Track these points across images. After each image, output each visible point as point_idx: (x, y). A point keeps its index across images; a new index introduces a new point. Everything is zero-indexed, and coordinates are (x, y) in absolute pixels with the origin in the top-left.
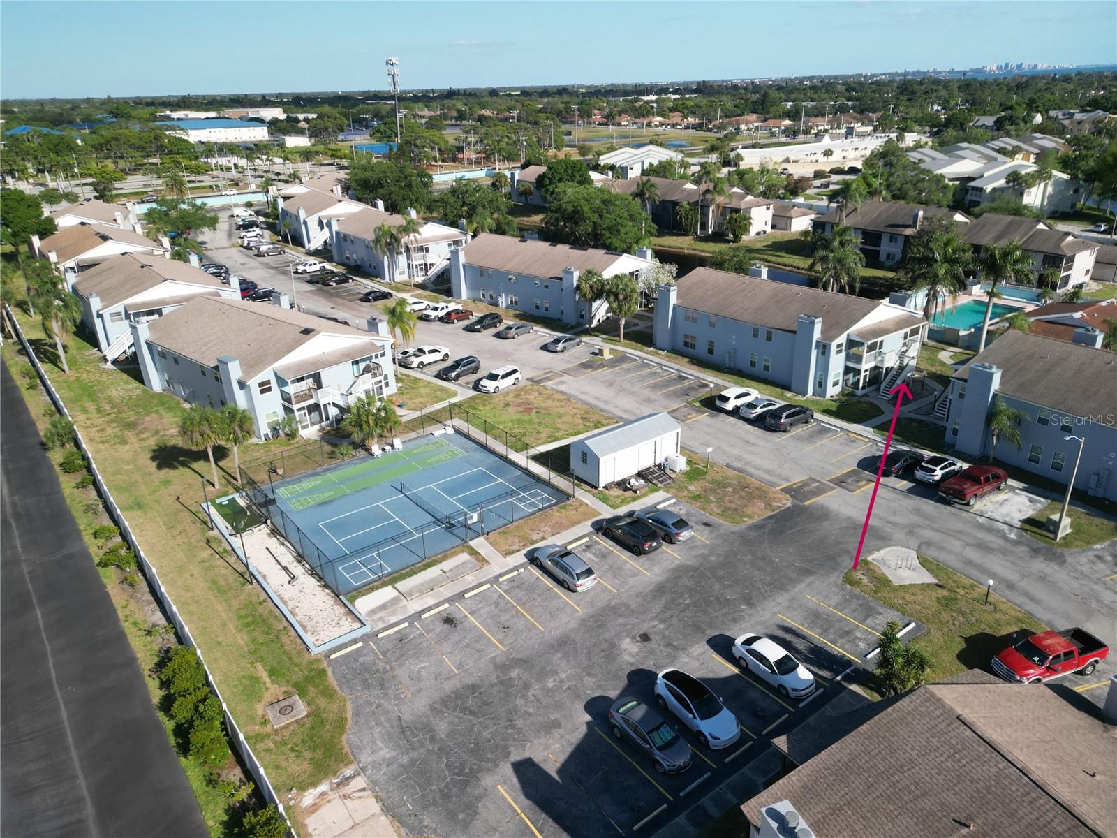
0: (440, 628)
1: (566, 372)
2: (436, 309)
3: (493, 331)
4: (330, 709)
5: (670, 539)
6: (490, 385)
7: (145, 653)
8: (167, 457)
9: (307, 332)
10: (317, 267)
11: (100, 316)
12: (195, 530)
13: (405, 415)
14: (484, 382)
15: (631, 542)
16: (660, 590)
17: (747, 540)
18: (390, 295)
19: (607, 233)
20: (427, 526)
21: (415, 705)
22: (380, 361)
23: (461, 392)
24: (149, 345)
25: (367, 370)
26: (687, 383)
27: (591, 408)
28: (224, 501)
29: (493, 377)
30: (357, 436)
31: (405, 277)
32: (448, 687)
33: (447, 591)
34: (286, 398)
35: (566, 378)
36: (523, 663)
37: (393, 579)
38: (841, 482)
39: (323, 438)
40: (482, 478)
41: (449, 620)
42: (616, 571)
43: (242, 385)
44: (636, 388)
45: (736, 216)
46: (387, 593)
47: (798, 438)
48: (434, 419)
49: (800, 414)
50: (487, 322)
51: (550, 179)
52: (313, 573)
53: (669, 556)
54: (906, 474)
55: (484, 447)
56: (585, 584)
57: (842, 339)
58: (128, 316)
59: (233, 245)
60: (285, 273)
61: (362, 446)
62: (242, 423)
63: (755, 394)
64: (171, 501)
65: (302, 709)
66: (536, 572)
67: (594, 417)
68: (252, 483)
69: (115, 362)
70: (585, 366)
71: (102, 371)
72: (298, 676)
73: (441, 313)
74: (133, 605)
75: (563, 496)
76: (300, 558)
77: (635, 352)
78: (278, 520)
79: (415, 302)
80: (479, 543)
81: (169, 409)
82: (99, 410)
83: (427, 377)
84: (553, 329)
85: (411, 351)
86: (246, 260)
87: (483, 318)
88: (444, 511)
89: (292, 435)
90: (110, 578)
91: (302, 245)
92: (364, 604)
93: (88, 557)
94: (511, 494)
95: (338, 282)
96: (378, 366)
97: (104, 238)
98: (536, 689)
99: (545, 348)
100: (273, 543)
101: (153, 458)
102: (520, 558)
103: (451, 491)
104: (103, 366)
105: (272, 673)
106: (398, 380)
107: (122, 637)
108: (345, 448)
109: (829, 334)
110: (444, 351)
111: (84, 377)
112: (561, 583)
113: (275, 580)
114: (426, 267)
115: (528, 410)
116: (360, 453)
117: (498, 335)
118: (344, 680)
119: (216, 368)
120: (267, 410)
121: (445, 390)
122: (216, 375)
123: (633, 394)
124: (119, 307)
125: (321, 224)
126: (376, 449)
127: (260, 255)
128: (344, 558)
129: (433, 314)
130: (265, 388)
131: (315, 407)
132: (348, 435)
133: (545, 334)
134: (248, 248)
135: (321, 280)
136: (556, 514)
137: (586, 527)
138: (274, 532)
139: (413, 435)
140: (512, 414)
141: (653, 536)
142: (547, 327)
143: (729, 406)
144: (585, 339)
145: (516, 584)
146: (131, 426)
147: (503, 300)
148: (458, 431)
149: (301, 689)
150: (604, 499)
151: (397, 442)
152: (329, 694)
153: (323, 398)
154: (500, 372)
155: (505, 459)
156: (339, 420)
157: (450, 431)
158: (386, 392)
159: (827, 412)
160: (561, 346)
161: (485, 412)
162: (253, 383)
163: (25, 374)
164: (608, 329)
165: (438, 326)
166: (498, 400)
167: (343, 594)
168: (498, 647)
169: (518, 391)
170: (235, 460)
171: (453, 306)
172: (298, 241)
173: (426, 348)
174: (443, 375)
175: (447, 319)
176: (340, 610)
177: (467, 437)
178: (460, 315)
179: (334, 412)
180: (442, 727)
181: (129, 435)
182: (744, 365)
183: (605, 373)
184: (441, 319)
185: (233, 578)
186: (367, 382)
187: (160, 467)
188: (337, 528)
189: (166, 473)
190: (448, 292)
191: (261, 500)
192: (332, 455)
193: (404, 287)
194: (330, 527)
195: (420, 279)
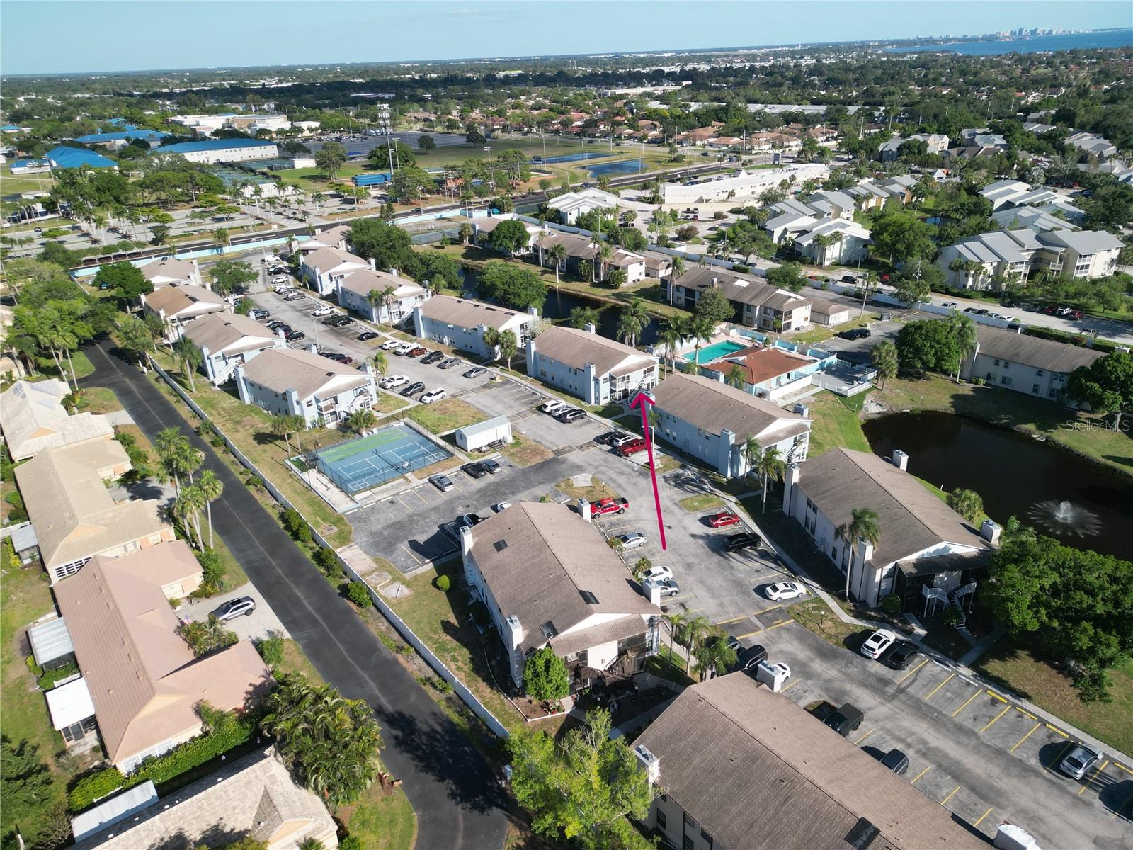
0: (388, 504)
1: (473, 390)
2: (404, 348)
3: (438, 363)
4: (346, 529)
5: (491, 472)
6: (427, 399)
7: (274, 514)
8: (261, 438)
9: (330, 374)
10: (328, 311)
11: (209, 358)
12: (283, 471)
13: (380, 416)
14: (425, 398)
15: (473, 473)
16: (480, 490)
17: (524, 472)
18: (377, 335)
19: (512, 297)
20: (387, 468)
21: (377, 527)
22: (368, 388)
23: (412, 402)
24: (244, 379)
25: (361, 393)
26: (535, 397)
27: (480, 411)
28: (294, 459)
29: (430, 395)
30: (355, 427)
31: (387, 320)
32: (390, 522)
33: (392, 492)
34: (320, 409)
35: (472, 394)
36: (420, 515)
37: (370, 488)
38: (581, 447)
39: (338, 429)
40: (416, 447)
41: (392, 502)
42: (465, 485)
43: (298, 403)
44: (507, 400)
45: (615, 272)
46: (368, 493)
47: (574, 426)
48: (395, 418)
49: (579, 414)
50: (433, 357)
51: (498, 237)
52: (337, 486)
53: (489, 478)
54: (610, 443)
55: (418, 432)
56: (449, 489)
57: (606, 375)
58: (224, 358)
59: (268, 290)
60: (306, 315)
61: (358, 432)
62: (299, 422)
63: (563, 403)
64: (269, 459)
65: (335, 529)
66: (431, 485)
67: (479, 416)
68: (306, 450)
69: (219, 386)
70: (485, 387)
71: (214, 391)
72: (333, 520)
73: (407, 351)
74: (263, 499)
75: (450, 455)
76: (331, 481)
77: (514, 377)
78: (321, 467)
79: (392, 340)
80: (409, 475)
81: (257, 414)
82: (219, 415)
83: (395, 394)
84: (473, 362)
85: (387, 378)
86: (279, 304)
87: (432, 354)
88: (394, 461)
89: (322, 427)
90: (252, 489)
91: (316, 290)
92: (357, 497)
93: (240, 482)
94: (427, 454)
95: (343, 324)
96: (367, 391)
97: (194, 300)
98: (422, 522)
99: (464, 375)
100: (319, 476)
101: (255, 439)
102: (426, 480)
103: (399, 453)
104: (213, 388)
105: (323, 520)
106: (378, 395)
107: (262, 509)
108: (349, 433)
109: (599, 373)
110: (406, 378)
111: (205, 395)
112: (440, 488)
113: (321, 489)
114: (401, 313)
115: (445, 413)
116: (357, 436)
117: (439, 366)
118: (350, 521)
119: (285, 394)
120: (310, 415)
121: (403, 402)
122: (285, 397)
123: (504, 403)
124: (219, 354)
125: (331, 278)
126: (364, 434)
127: (287, 299)
128: (350, 481)
129: (402, 351)
130: (309, 404)
131: (335, 413)
132: (350, 427)
133: (466, 365)
134: (279, 293)
135: (331, 322)
136: (445, 463)
137: (458, 468)
138: (319, 471)
139: (383, 426)
140: (437, 415)
141: (482, 470)
142: (470, 360)
143: (548, 410)
144: (489, 369)
145: (422, 490)
146: (238, 423)
147: (446, 340)
148: (406, 424)
149: (335, 524)
150: (469, 456)
151: (375, 430)
152: (345, 525)
153: (338, 408)
154: (434, 392)
155: (427, 438)
156: (346, 420)
157: (402, 424)
158: (371, 404)
159: (597, 413)
160: (473, 374)
161: (422, 415)
162: (304, 402)
163: (170, 394)
164: (502, 362)
165: (405, 359)
166: (430, 407)
167: (349, 493)
168: (410, 510)
169: (444, 402)
170: (297, 439)
171: (415, 345)
172: (314, 287)
173: (396, 377)
174: (404, 393)
175: (410, 354)
176: (348, 499)
177: (411, 427)
178: (418, 351)
179: (343, 415)
180: (386, 533)
181: (239, 427)
182: (567, 386)
183: (494, 391)
184: (407, 354)
185: (303, 489)
186: (361, 399)
187: (259, 443)
188: (347, 470)
189: (262, 446)
190: (413, 332)
191: (312, 458)
192: (343, 437)
193: (385, 328)
194: (344, 469)
195: (396, 321)
